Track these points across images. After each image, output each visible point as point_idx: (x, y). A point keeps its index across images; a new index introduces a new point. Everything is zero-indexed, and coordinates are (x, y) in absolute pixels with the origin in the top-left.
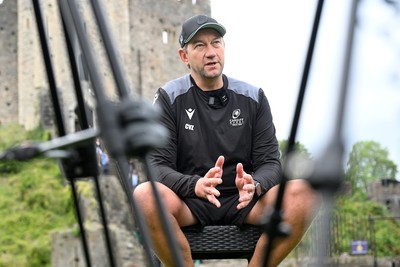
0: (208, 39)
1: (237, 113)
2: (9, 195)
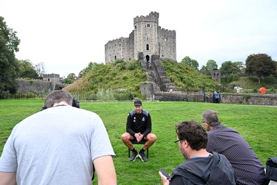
2: (132, 74)
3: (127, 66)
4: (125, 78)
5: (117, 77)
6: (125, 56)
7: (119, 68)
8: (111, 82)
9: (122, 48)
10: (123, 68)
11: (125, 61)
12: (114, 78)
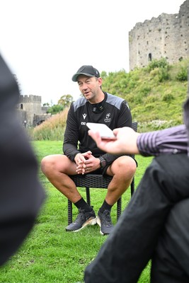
0: (82, 80)
1: (108, 115)
2: (184, 90)
3: (174, 73)
4: (168, 99)
5: (151, 96)
6: (170, 54)
7: (157, 78)
8: (139, 107)
9: (163, 36)
10: (166, 78)
11: (170, 62)
12: (144, 99)
